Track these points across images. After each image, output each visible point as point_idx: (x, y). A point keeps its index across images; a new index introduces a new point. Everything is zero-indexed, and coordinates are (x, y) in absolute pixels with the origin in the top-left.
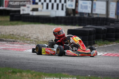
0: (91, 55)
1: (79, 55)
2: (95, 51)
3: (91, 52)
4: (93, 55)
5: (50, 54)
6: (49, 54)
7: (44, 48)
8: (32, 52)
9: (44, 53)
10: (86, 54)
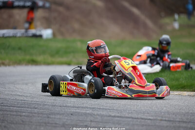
0: (158, 96)
1: (133, 95)
2: (165, 86)
3: (157, 89)
4: (160, 96)
5: (76, 94)
6: (74, 93)
7: (65, 82)
8: (42, 91)
9: (63, 91)
10: (146, 92)
